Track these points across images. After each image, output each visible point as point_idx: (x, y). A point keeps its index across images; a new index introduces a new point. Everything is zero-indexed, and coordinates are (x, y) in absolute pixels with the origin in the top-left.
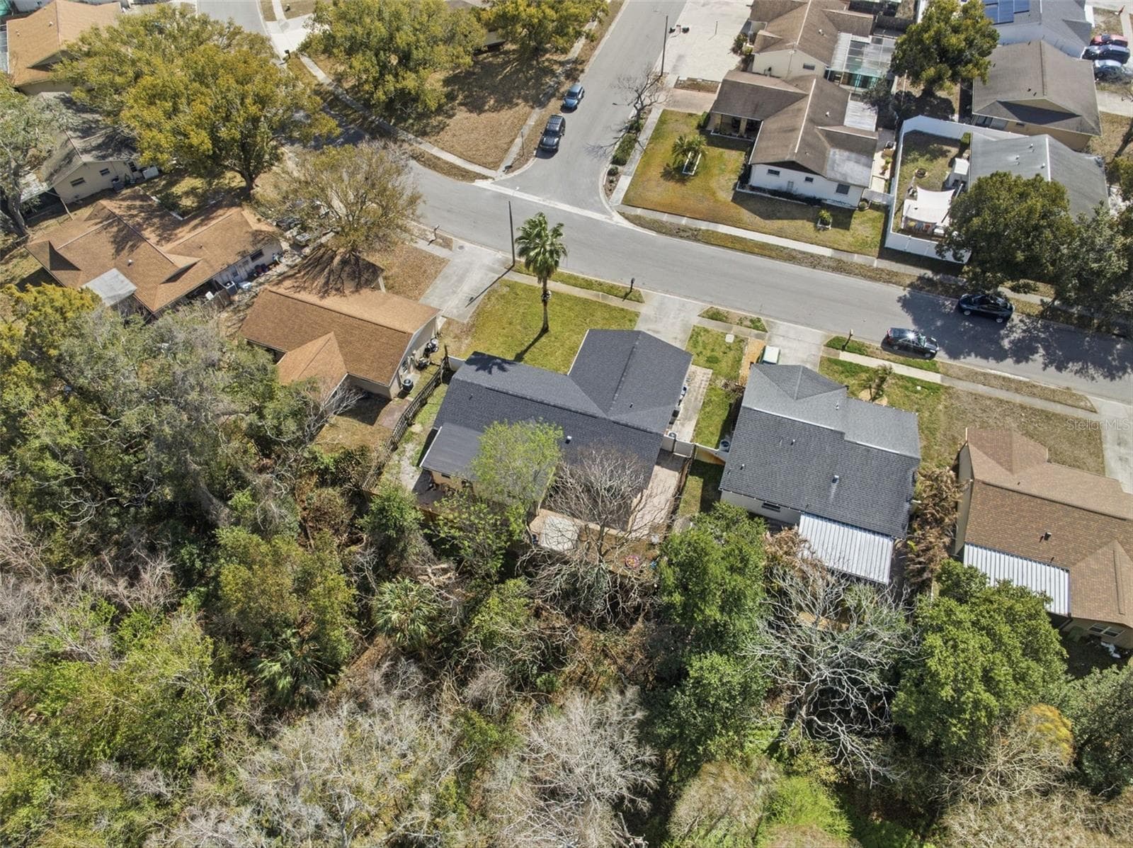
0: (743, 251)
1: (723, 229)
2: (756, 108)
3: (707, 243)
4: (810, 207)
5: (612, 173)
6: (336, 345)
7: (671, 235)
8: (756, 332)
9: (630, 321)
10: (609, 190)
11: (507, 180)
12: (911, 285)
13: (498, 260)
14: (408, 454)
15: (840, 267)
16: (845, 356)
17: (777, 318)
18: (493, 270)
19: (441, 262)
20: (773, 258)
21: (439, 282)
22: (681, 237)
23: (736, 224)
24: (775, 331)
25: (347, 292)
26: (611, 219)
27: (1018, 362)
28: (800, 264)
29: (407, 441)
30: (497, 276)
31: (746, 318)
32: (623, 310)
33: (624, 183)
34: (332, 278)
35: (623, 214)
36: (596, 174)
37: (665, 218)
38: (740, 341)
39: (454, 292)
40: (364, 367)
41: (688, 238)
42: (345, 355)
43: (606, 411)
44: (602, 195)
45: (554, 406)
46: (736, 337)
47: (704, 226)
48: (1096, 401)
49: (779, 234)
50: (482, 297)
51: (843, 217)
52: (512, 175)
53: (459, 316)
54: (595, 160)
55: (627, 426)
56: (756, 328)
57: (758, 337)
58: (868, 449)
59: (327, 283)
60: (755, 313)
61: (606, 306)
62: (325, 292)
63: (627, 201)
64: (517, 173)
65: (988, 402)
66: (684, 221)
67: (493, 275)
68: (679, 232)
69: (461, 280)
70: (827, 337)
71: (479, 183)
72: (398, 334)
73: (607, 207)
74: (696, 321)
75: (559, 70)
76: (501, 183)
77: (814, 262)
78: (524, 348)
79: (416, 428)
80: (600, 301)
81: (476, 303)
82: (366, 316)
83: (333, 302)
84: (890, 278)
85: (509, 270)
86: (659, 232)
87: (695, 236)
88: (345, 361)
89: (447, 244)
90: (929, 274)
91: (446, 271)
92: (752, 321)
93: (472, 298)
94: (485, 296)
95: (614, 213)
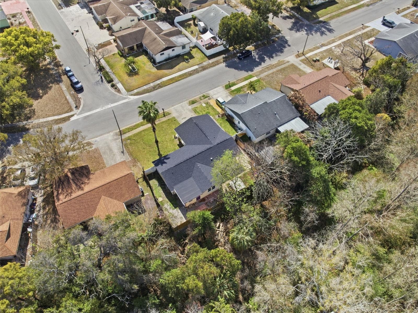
0: (177, 81)
1: (164, 79)
2: (136, 39)
3: (165, 86)
4: (179, 58)
5: (113, 86)
6: (109, 198)
7: (153, 91)
8: (207, 99)
9: (175, 121)
10: (119, 91)
11: (81, 111)
12: (224, 61)
13: (114, 135)
14: (168, 208)
15: (204, 68)
16: (233, 88)
17: (207, 91)
18: (116, 139)
19: (96, 150)
20: (186, 78)
21: (104, 156)
22: (156, 89)
23: (166, 75)
25: (86, 181)
26: (130, 99)
27: (264, 62)
28: (194, 75)
29: (163, 205)
30: (120, 140)
31: (200, 97)
32: (169, 119)
33: (120, 86)
34: (75, 182)
35: (132, 95)
36: (107, 89)
37: (145, 87)
38: (207, 103)
39: (114, 155)
40: (127, 196)
41: (158, 88)
42: (116, 199)
43: (211, 144)
44: (118, 94)
45: (198, 154)
46: (205, 103)
47: (158, 82)
48: (287, 59)
49: (180, 70)
50: (124, 149)
51: (190, 55)
52: (80, 109)
53: (126, 159)
54: (102, 86)
55: (221, 142)
56: (206, 98)
57: (209, 99)
58: (274, 101)
59: (76, 185)
60: (201, 94)
61: (163, 122)
62: (80, 188)
63: (128, 90)
64: (81, 107)
65: (271, 75)
66: (152, 85)
67: (118, 140)
68: (154, 88)
69: (110, 150)
70: (223, 87)
71: (72, 119)
72: (126, 177)
73: (125, 96)
74: (190, 107)
75: (51, 67)
76: (80, 113)
77: (197, 71)
78: (158, 152)
79: (160, 200)
80: (159, 122)
81: (125, 151)
82: (108, 181)
83: (87, 188)
84: (217, 63)
85: (121, 135)
86: (149, 92)
87: (160, 86)
88: (118, 200)
90: (224, 56)
91: (102, 151)
92: (203, 97)
93: (122, 152)
94: (125, 148)
95: (129, 96)
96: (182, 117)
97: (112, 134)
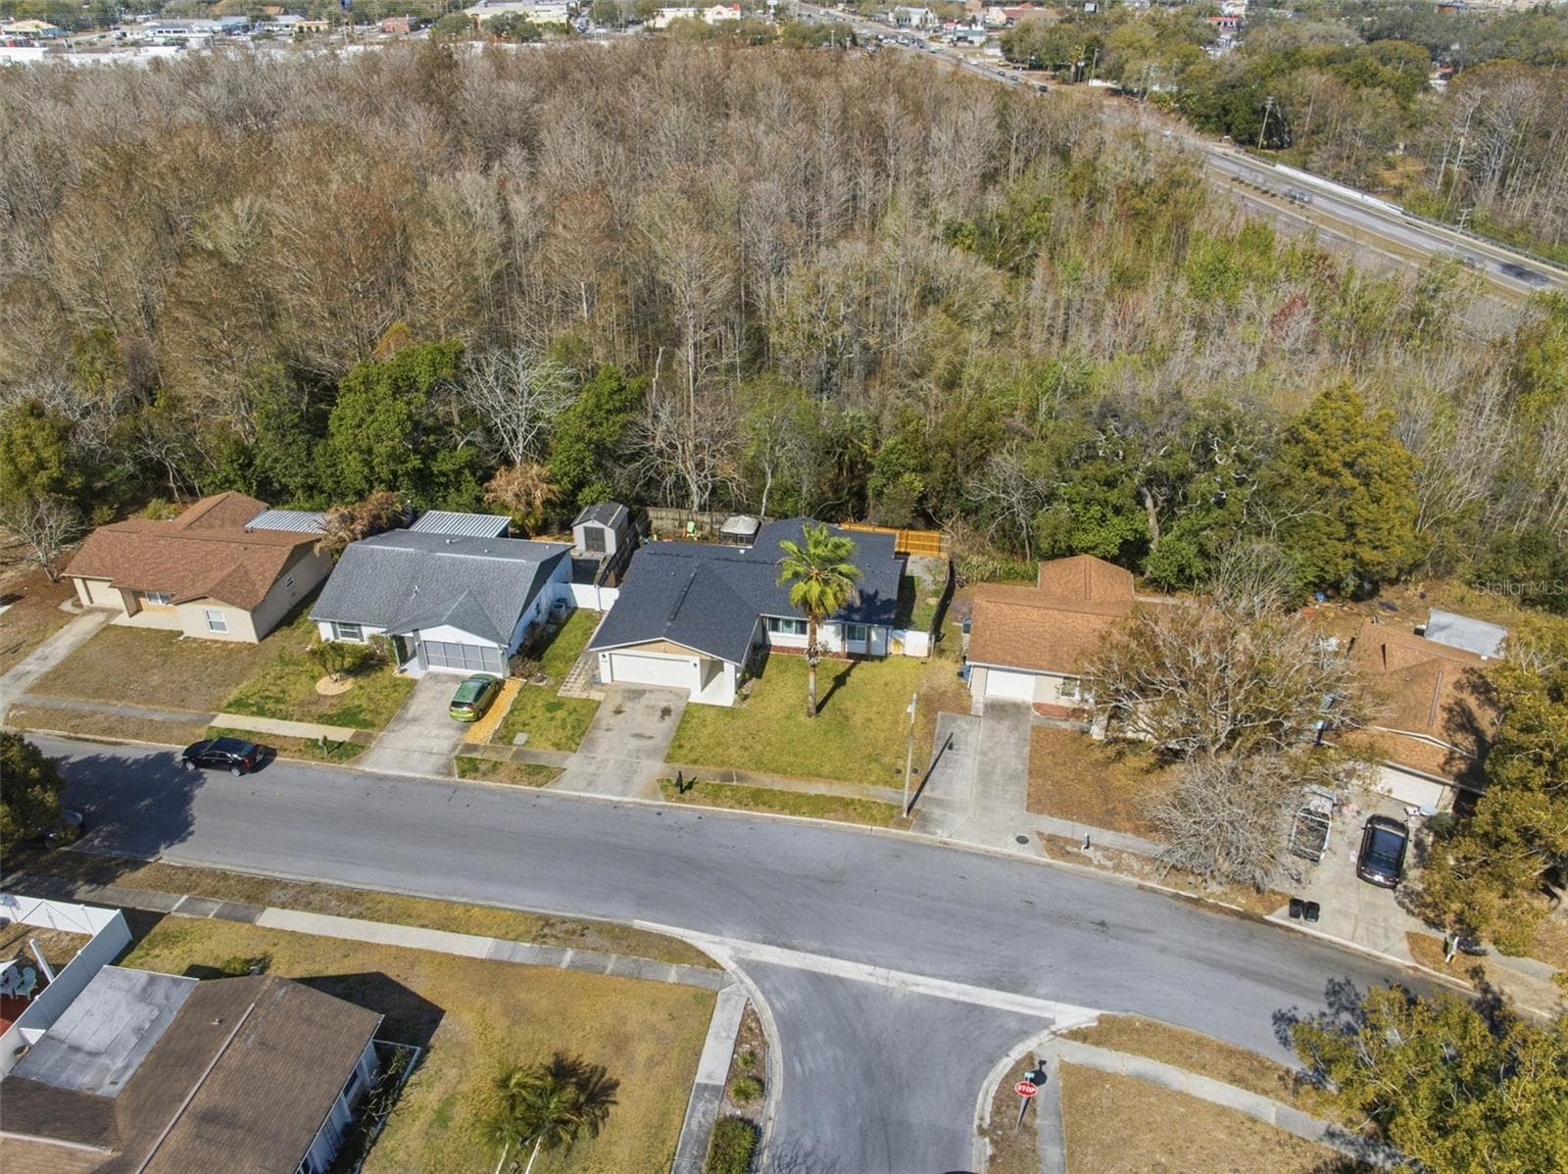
5: (751, 1086)
7: (599, 924)
8: (474, 755)
9: (681, 746)
10: (749, 1028)
11: (1024, 1035)
13: (940, 824)
16: (342, 734)
17: (429, 783)
18: (939, 803)
19: (1037, 804)
21: (1019, 765)
24: (443, 760)
26: (736, 950)
30: (927, 792)
31: (484, 775)
33: (715, 1064)
35: (712, 964)
37: (612, 961)
38: (504, 738)
39: (983, 752)
41: (565, 920)
44: (767, 1016)
46: (510, 743)
47: (525, 950)
49: (355, 947)
50: (936, 753)
52: (1018, 1052)
53: (955, 720)
56: (471, 761)
57: (473, 748)
60: (467, 788)
61: (723, 761)
63: (705, 1002)
64: (1005, 1064)
67: (937, 794)
68: (583, 930)
69: (985, 776)
70: (358, 762)
71: (1082, 1016)
73: (749, 982)
74: (573, 762)
77: (306, 897)
78: (837, 692)
79: (934, 601)
81: (939, 743)
84: (171, 877)
85: (911, 807)
87: (547, 924)
89: (1055, 844)
91: (1020, 789)
92: (477, 770)
93: (951, 748)
94: (930, 754)
95: (731, 966)
96: (644, 743)
97: (941, 835)
